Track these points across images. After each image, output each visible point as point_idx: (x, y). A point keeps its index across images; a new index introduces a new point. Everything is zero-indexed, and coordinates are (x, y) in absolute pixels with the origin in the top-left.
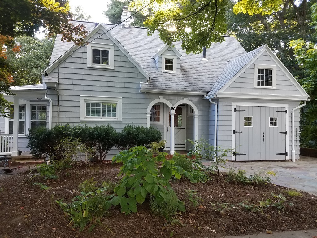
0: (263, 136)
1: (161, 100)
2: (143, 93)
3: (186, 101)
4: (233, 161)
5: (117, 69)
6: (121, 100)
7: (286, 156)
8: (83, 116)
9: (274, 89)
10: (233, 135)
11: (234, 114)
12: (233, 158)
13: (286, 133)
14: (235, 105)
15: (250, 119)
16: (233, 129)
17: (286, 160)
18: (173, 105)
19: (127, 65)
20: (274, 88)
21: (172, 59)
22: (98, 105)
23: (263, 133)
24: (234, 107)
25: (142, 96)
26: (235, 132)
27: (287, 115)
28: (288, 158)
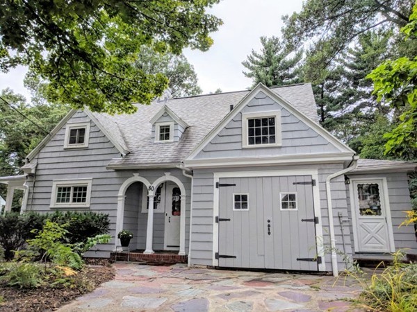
0: (269, 226)
1: (137, 178)
2: (117, 171)
3: (168, 177)
4: (216, 268)
5: (91, 147)
6: (91, 181)
7: (318, 263)
8: (53, 203)
9: (280, 147)
10: (216, 226)
11: (216, 191)
12: (215, 263)
13: (316, 221)
14: (217, 177)
15: (245, 198)
16: (216, 214)
17: (318, 271)
18: (151, 183)
19: (101, 140)
20: (280, 145)
21: (169, 126)
22: (69, 189)
23: (269, 221)
24: (216, 180)
25: (115, 175)
26: (218, 220)
27: (316, 189)
28: (322, 267)
